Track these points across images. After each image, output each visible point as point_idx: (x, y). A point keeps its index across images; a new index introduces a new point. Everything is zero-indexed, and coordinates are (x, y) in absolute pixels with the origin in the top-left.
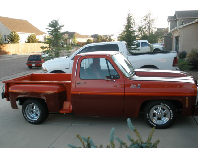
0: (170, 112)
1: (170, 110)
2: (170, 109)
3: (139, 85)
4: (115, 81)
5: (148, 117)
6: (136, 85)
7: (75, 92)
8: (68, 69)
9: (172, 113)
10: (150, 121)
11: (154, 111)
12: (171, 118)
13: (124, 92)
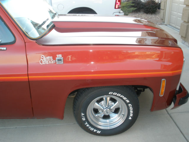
0: (128, 107)
1: (127, 104)
2: (128, 101)
3: (59, 56)
4: (5, 49)
5: (84, 119)
6: (51, 57)
9: (131, 108)
10: (88, 125)
11: (96, 104)
12: (130, 118)
13: (28, 75)
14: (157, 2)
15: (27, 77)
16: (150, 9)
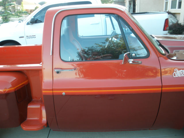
4: (140, 62)
7: (53, 90)
8: (23, 37)
13: (162, 87)
14: (182, 25)
15: (161, 89)
16: (176, 32)
